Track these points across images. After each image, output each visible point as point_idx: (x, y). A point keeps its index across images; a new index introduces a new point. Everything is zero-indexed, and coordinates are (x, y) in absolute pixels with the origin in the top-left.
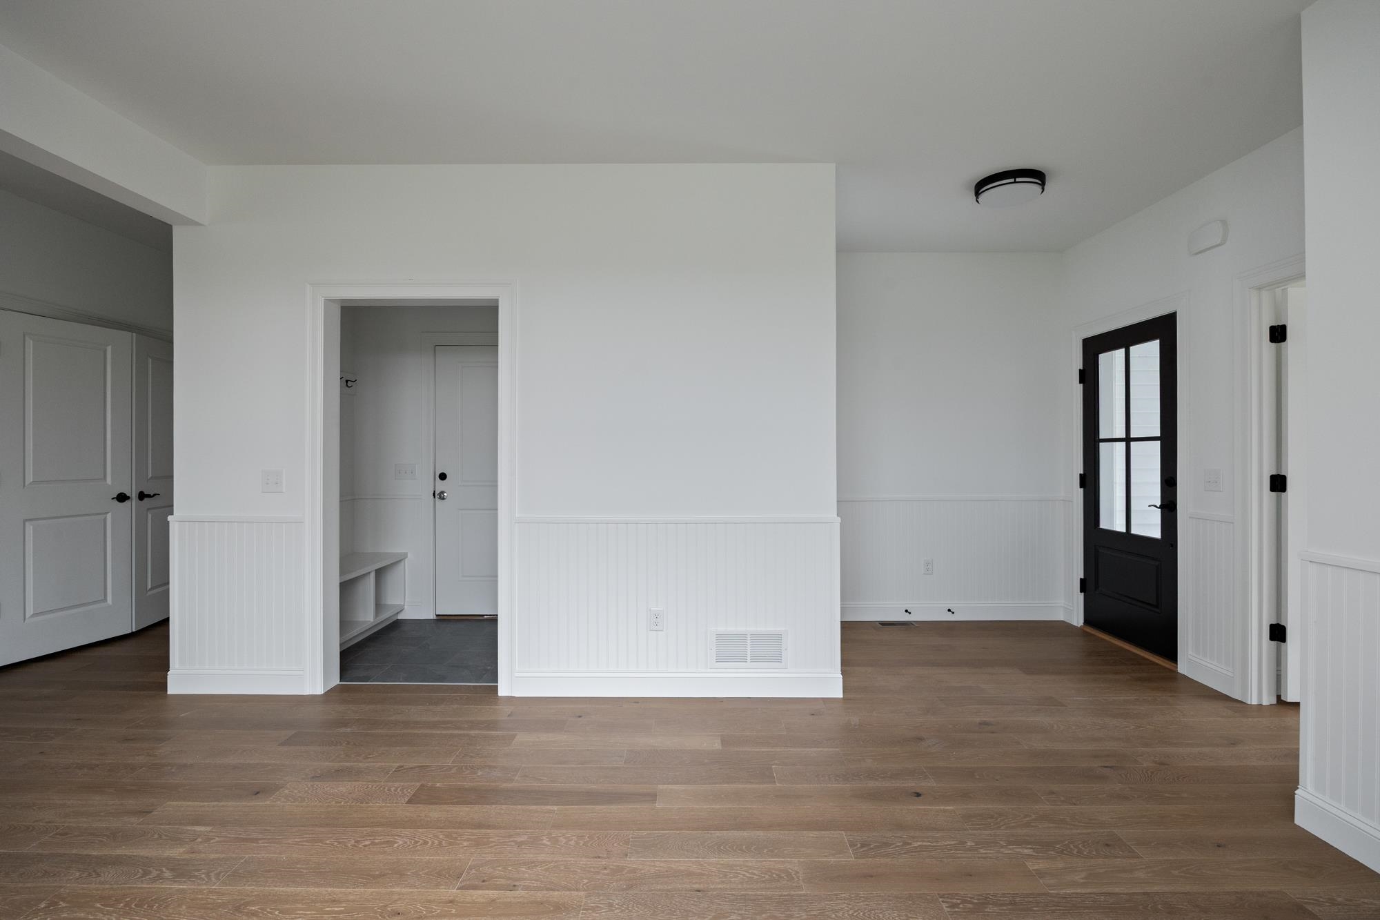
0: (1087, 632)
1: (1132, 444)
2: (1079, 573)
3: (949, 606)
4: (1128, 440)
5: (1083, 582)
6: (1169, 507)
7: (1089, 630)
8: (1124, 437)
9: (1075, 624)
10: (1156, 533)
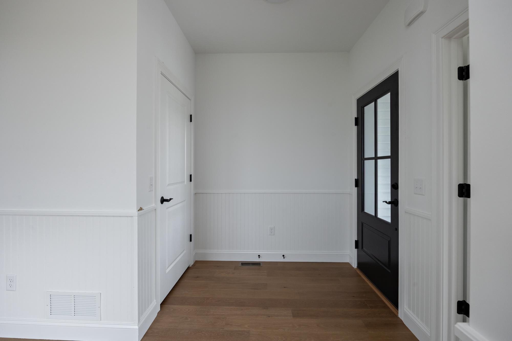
0: (358, 273)
1: (379, 161)
2: (355, 237)
3: (283, 253)
4: (376, 158)
5: (357, 242)
6: (394, 203)
7: (359, 272)
8: (374, 156)
9: (353, 266)
10: (388, 220)
